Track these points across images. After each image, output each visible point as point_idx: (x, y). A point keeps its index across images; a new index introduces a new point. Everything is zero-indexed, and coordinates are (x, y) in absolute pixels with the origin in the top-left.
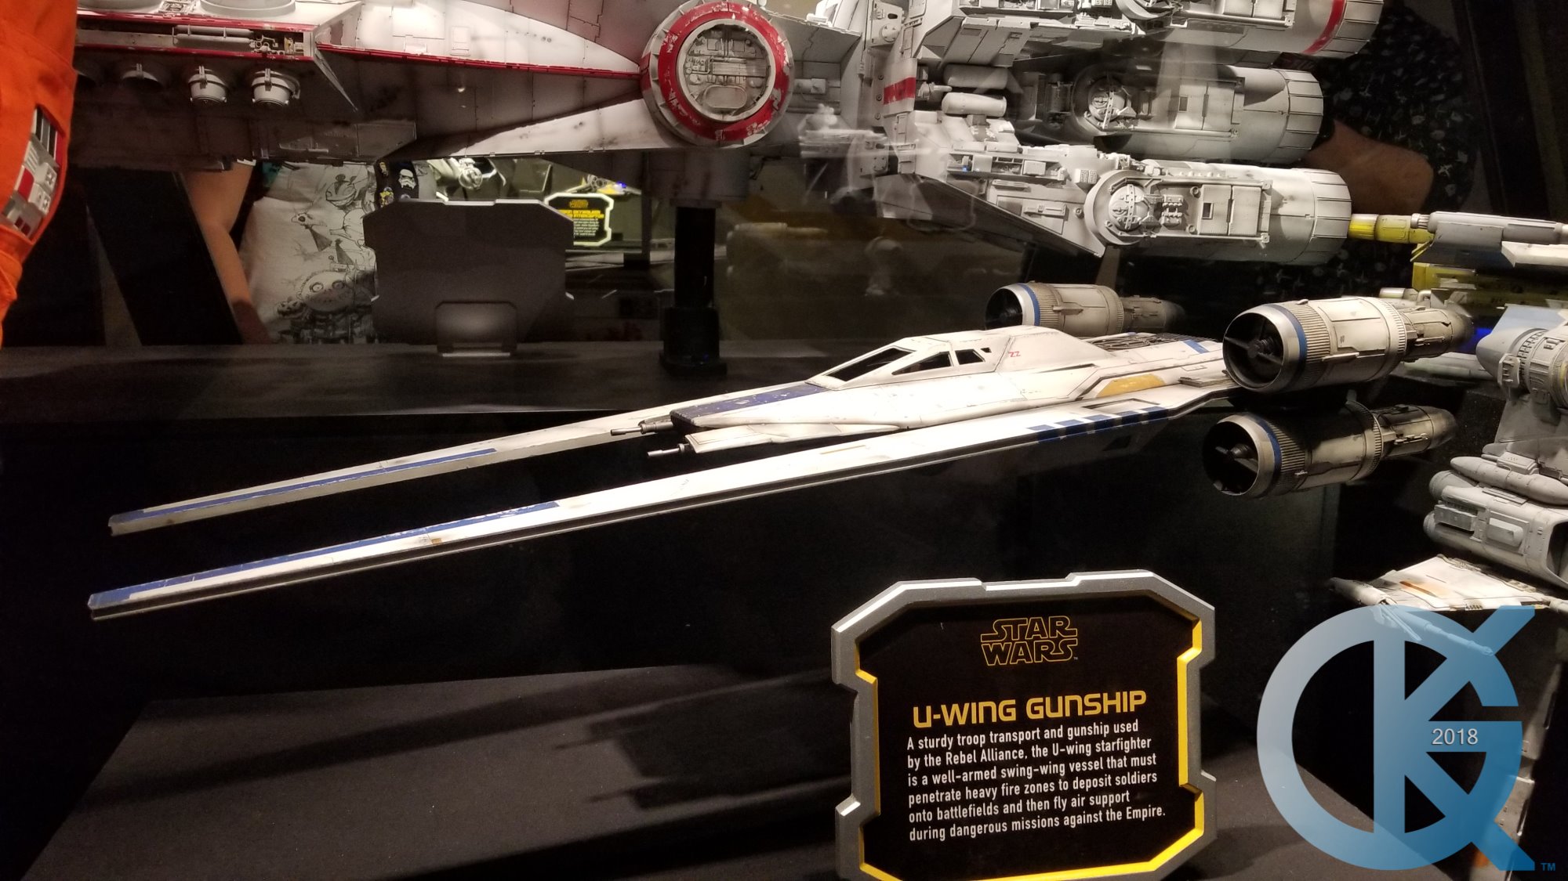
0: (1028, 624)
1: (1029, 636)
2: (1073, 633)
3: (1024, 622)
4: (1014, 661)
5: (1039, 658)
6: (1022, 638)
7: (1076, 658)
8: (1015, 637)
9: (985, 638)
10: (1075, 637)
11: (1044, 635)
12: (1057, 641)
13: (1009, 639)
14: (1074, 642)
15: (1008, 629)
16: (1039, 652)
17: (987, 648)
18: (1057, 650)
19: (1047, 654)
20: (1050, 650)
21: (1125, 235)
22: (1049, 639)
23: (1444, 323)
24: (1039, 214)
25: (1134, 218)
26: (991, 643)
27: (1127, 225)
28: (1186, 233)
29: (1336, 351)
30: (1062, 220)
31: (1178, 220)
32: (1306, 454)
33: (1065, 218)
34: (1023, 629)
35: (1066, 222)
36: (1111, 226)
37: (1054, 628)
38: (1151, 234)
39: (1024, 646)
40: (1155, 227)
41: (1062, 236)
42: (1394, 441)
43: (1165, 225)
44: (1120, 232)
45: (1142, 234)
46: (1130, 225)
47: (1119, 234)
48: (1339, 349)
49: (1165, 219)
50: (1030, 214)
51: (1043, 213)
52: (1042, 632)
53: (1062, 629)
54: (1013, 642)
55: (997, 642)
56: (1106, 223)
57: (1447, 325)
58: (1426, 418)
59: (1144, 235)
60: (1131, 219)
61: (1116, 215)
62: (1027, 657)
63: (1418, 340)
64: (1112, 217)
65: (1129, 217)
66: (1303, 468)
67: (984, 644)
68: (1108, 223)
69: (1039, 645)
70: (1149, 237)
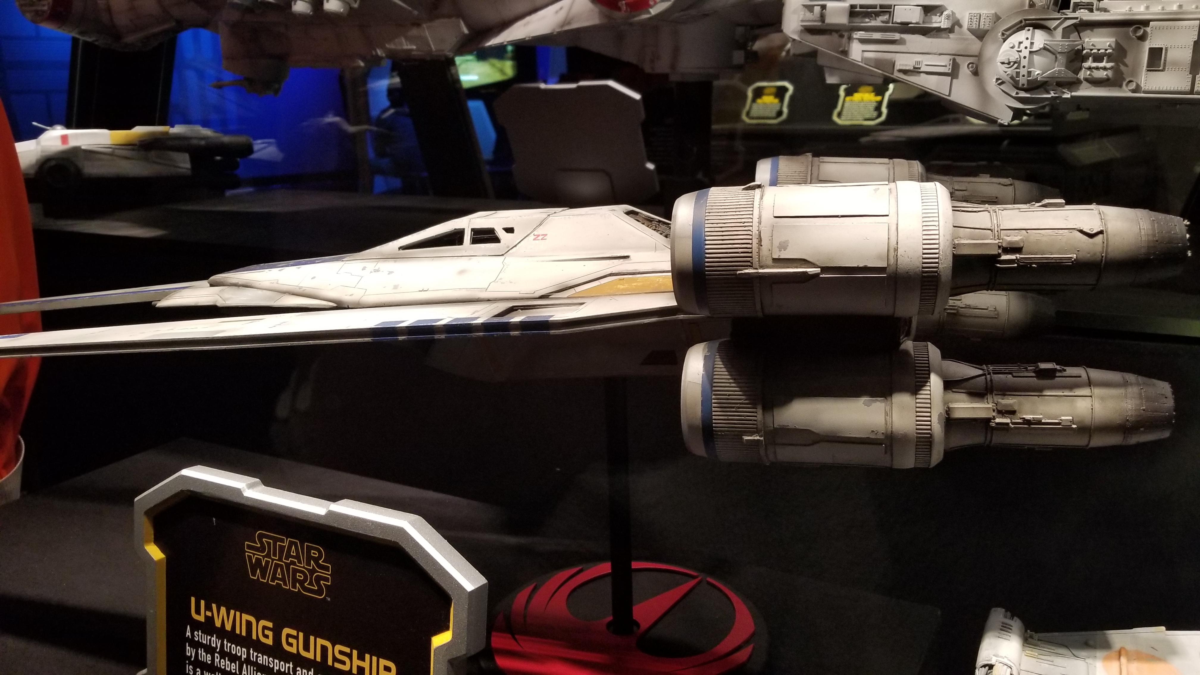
0: (286, 544)
1: (287, 559)
2: (326, 569)
3: (282, 541)
4: (273, 581)
5: (294, 586)
6: (280, 559)
7: (329, 599)
8: (275, 555)
9: (249, 547)
10: (327, 574)
11: (300, 562)
12: (312, 572)
13: (268, 556)
14: (326, 579)
15: (269, 544)
16: (295, 581)
17: (250, 557)
18: (311, 583)
19: (302, 583)
20: (305, 580)
21: (1023, 94)
22: (304, 567)
23: (1081, 231)
24: (916, 71)
25: (1029, 73)
26: (254, 554)
27: (1022, 81)
28: (1125, 92)
29: (770, 262)
30: (950, 78)
31: (1105, 73)
32: (760, 411)
33: (954, 73)
34: (282, 548)
35: (954, 81)
36: (1003, 83)
37: (309, 558)
38: (1064, 93)
39: (281, 566)
40: (1074, 84)
41: (952, 98)
42: (988, 420)
43: (1086, 80)
44: (1016, 91)
45: (1050, 94)
46: (1026, 83)
47: (1014, 94)
48: (774, 260)
49: (1085, 72)
50: (905, 72)
51: (922, 70)
52: (297, 557)
53: (316, 560)
54: (273, 560)
55: (259, 555)
56: (995, 80)
57: (1091, 236)
58: (1086, 391)
59: (1052, 94)
60: (1026, 74)
61: (1006, 70)
62: (283, 579)
63: (1004, 257)
64: (1002, 73)
65: (1023, 71)
66: (757, 431)
67: (248, 553)
68: (998, 79)
69: (295, 571)
70: (1061, 97)
